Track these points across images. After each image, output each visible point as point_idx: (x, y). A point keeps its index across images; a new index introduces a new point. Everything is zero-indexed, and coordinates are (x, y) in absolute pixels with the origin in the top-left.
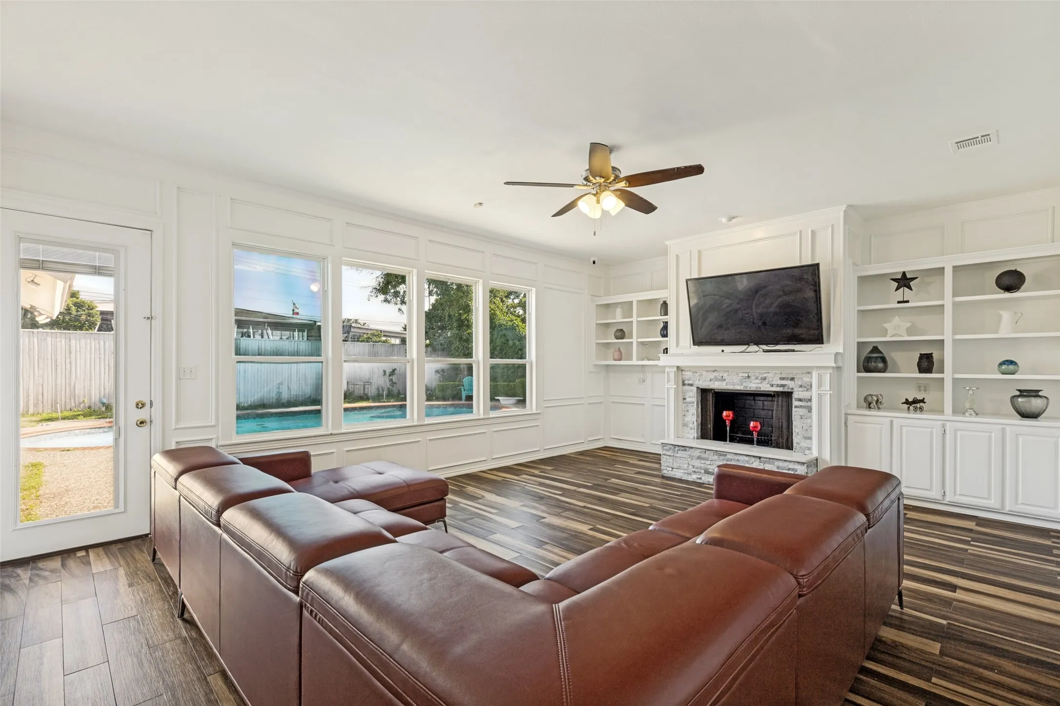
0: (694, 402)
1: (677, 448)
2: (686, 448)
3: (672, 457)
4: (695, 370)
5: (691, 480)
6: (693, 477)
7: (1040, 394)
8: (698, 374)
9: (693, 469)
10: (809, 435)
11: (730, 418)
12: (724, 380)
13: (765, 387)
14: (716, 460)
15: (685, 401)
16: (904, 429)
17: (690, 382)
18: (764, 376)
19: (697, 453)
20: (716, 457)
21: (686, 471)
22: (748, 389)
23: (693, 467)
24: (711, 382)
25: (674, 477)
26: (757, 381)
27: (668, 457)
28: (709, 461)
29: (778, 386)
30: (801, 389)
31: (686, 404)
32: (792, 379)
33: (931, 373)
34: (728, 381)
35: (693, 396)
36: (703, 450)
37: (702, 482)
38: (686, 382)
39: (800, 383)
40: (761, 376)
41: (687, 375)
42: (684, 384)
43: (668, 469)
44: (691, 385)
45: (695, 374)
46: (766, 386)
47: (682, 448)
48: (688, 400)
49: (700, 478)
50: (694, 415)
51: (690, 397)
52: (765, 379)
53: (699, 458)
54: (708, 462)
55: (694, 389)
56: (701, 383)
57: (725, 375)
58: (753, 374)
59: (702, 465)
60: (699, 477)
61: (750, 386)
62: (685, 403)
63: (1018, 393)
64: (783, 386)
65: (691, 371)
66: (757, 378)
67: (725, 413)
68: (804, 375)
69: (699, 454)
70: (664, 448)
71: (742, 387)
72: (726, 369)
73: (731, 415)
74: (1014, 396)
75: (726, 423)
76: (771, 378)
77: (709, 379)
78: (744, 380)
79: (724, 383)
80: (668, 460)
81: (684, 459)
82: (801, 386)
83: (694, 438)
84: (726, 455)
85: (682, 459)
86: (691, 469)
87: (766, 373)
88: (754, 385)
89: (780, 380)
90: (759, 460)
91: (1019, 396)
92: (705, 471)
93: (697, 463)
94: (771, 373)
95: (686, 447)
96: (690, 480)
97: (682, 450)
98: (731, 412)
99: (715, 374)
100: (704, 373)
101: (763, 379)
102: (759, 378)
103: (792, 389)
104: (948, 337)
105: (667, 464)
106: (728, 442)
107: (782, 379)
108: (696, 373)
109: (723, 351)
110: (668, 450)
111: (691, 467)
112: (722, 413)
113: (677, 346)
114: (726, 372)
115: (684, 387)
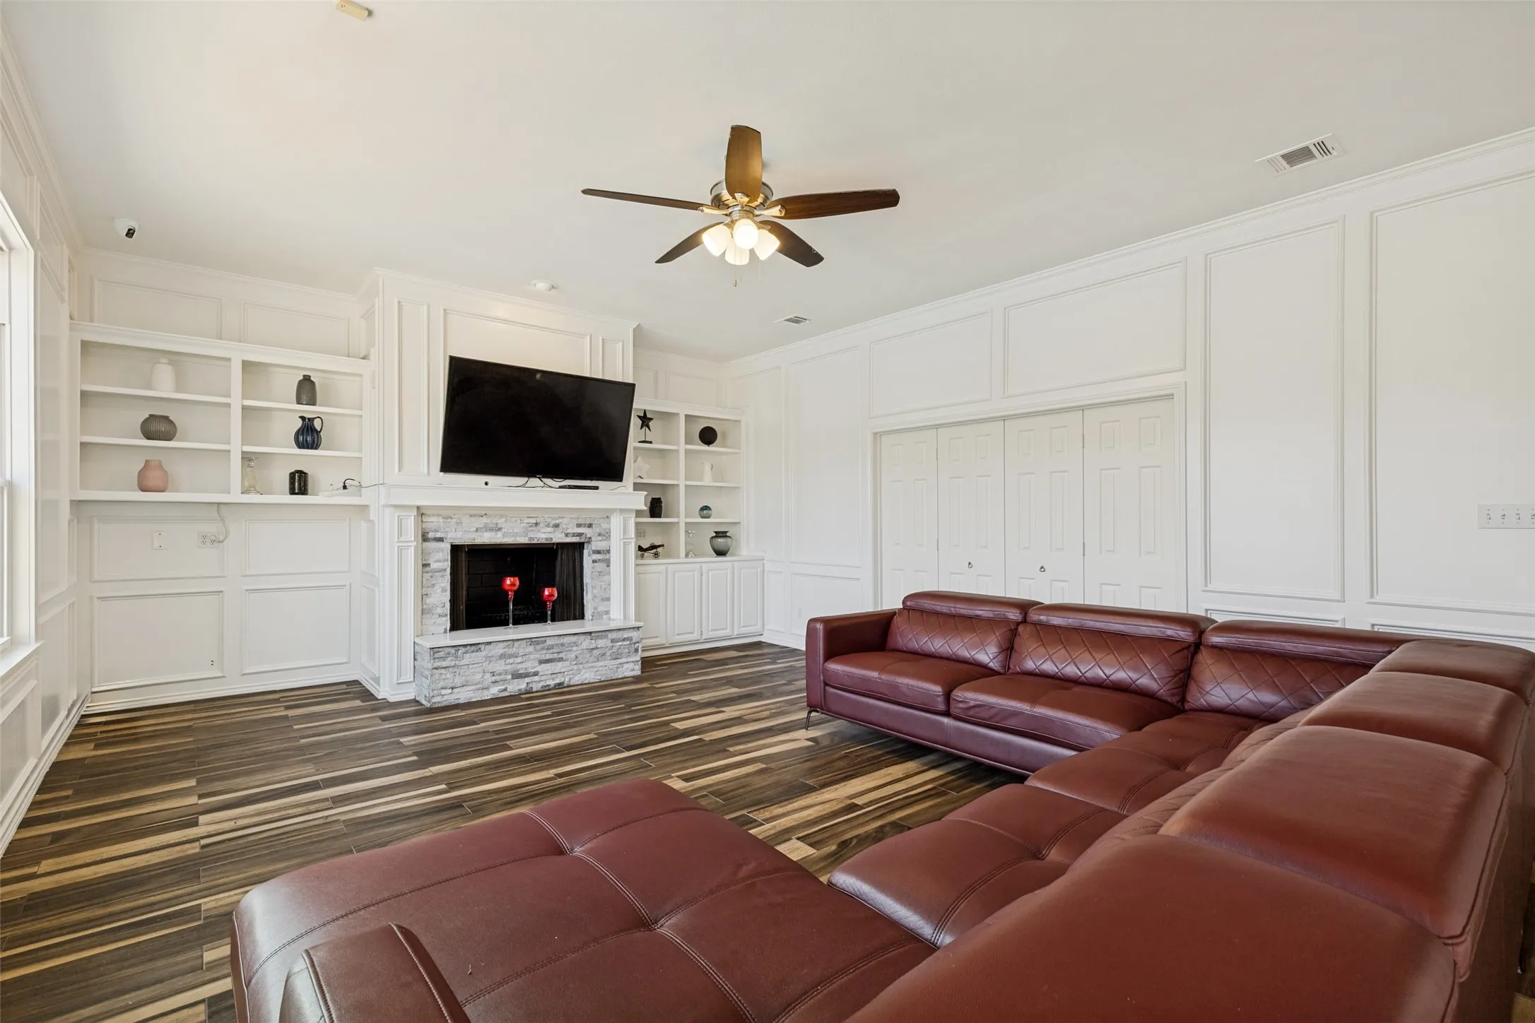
0: (445, 570)
1: (462, 650)
2: (480, 646)
3: (450, 669)
4: (448, 513)
5: (489, 698)
6: (494, 691)
7: (728, 534)
8: (455, 520)
9: (494, 679)
10: (607, 596)
11: (516, 588)
12: (500, 529)
13: (558, 538)
14: (530, 653)
15: (427, 569)
16: (677, 575)
17: (439, 535)
18: (557, 522)
19: (499, 650)
20: (531, 649)
21: (480, 686)
22: (535, 542)
23: (493, 674)
24: (480, 534)
25: (457, 702)
26: (549, 530)
27: (443, 671)
28: (520, 658)
29: (574, 535)
30: (600, 538)
31: (430, 574)
32: (590, 526)
33: (660, 517)
34: (506, 530)
35: (441, 560)
36: (510, 642)
37: (508, 694)
38: (431, 535)
39: (598, 530)
40: (554, 522)
41: (433, 522)
42: (425, 539)
43: (444, 692)
44: (441, 540)
45: (449, 520)
46: (560, 535)
47: (473, 648)
48: (434, 566)
49: (505, 690)
50: (446, 591)
51: (438, 561)
52: (557, 526)
53: (503, 656)
54: (519, 660)
55: (446, 547)
56: (459, 535)
57: (501, 522)
58: (542, 520)
59: (509, 667)
60: (503, 687)
61: (538, 537)
62: (427, 572)
63: (715, 535)
64: (580, 535)
65: (438, 515)
66: (548, 526)
67: (508, 581)
68: (602, 520)
69: (501, 651)
70: (436, 655)
71: (527, 538)
72: (504, 512)
73: (518, 583)
74: (713, 537)
75: (508, 595)
76: (566, 524)
77: (475, 529)
78: (531, 529)
79: (500, 534)
80: (444, 677)
81: (475, 666)
82: (600, 535)
83: (445, 632)
84: (545, 641)
85: (471, 666)
86: (490, 679)
87: (560, 518)
88: (544, 536)
89: (577, 527)
90: (589, 637)
91: (716, 537)
92: (513, 675)
93: (500, 666)
94: (566, 518)
95: (479, 644)
96: (486, 698)
97: (473, 652)
98: (517, 578)
99: (485, 520)
100: (466, 520)
101: (556, 527)
102: (551, 525)
103: (590, 538)
104: (682, 483)
105: (442, 684)
106: (511, 625)
107: (579, 525)
108: (451, 518)
109: (486, 484)
110: (443, 658)
111: (488, 676)
112: (504, 581)
113: (400, 469)
114: (502, 516)
115: (427, 544)
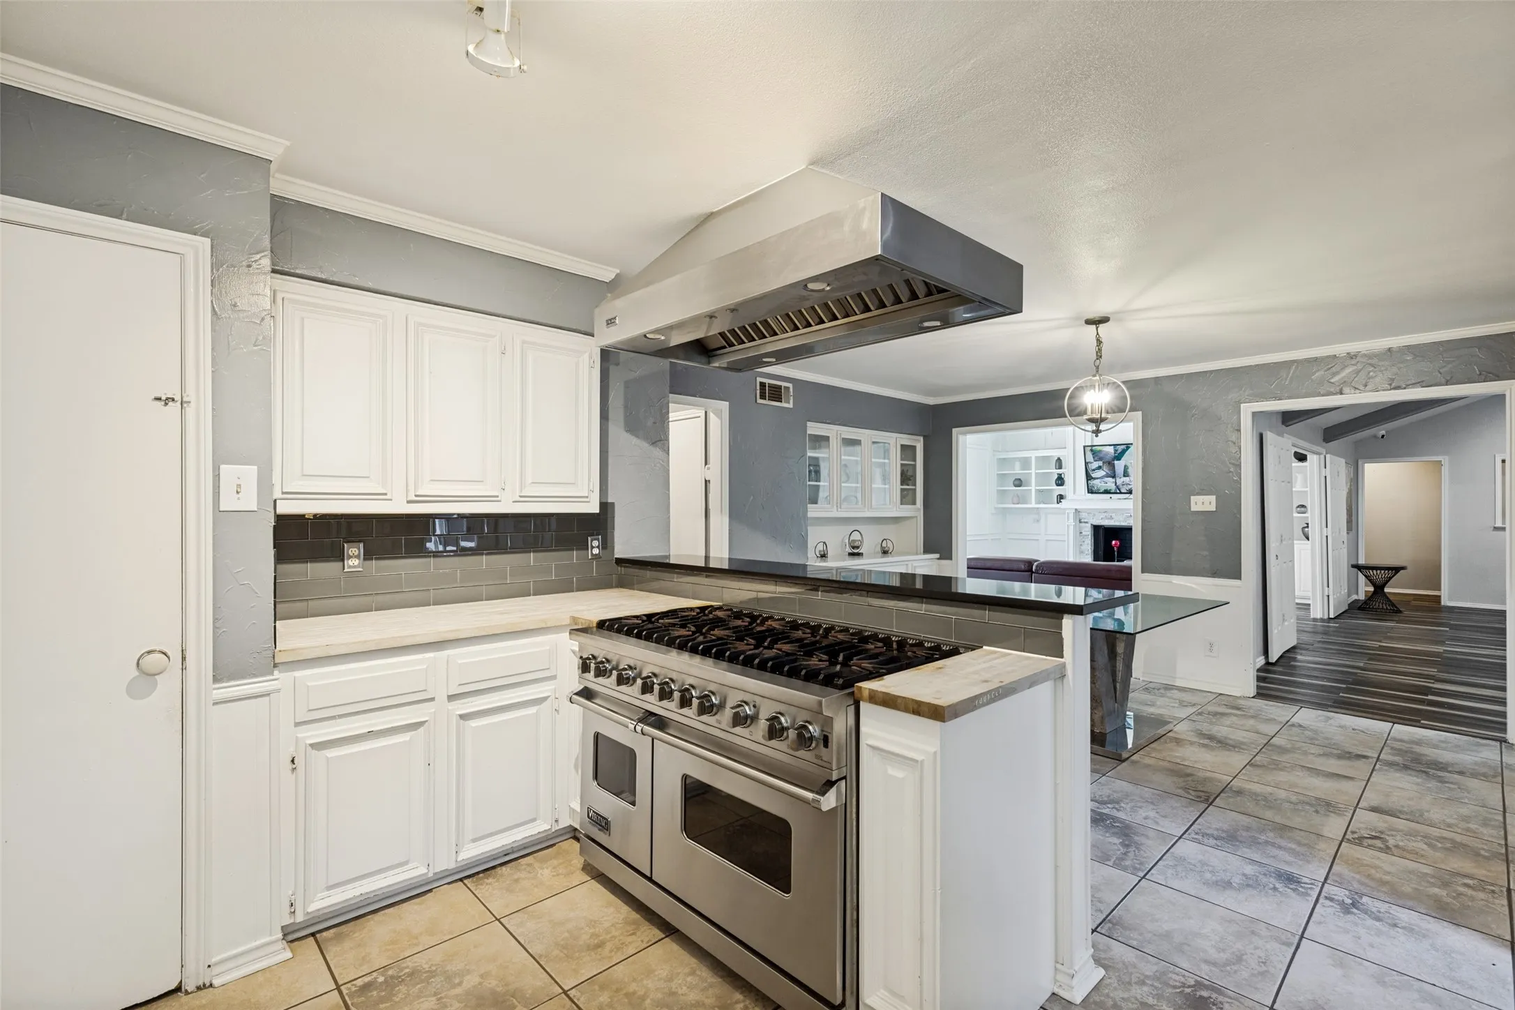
0: (1088, 535)
4: (1089, 512)
8: (1092, 515)
11: (1118, 546)
12: (1112, 519)
15: (1081, 534)
17: (1086, 521)
24: (1102, 521)
34: (1116, 519)
35: (1088, 531)
38: (1083, 521)
41: (1083, 515)
42: (1080, 522)
44: (1086, 522)
48: (1084, 533)
50: (1089, 544)
55: (1089, 525)
56: (1094, 521)
57: (1112, 515)
62: (1082, 536)
65: (1086, 512)
67: (1114, 542)
72: (1116, 511)
77: (1101, 518)
78: (1128, 518)
79: (1113, 521)
98: (1118, 541)
99: (1107, 515)
100: (1097, 514)
108: (1090, 514)
109: (1111, 498)
112: (1112, 542)
113: (1074, 493)
114: (1114, 512)
115: (1081, 524)
